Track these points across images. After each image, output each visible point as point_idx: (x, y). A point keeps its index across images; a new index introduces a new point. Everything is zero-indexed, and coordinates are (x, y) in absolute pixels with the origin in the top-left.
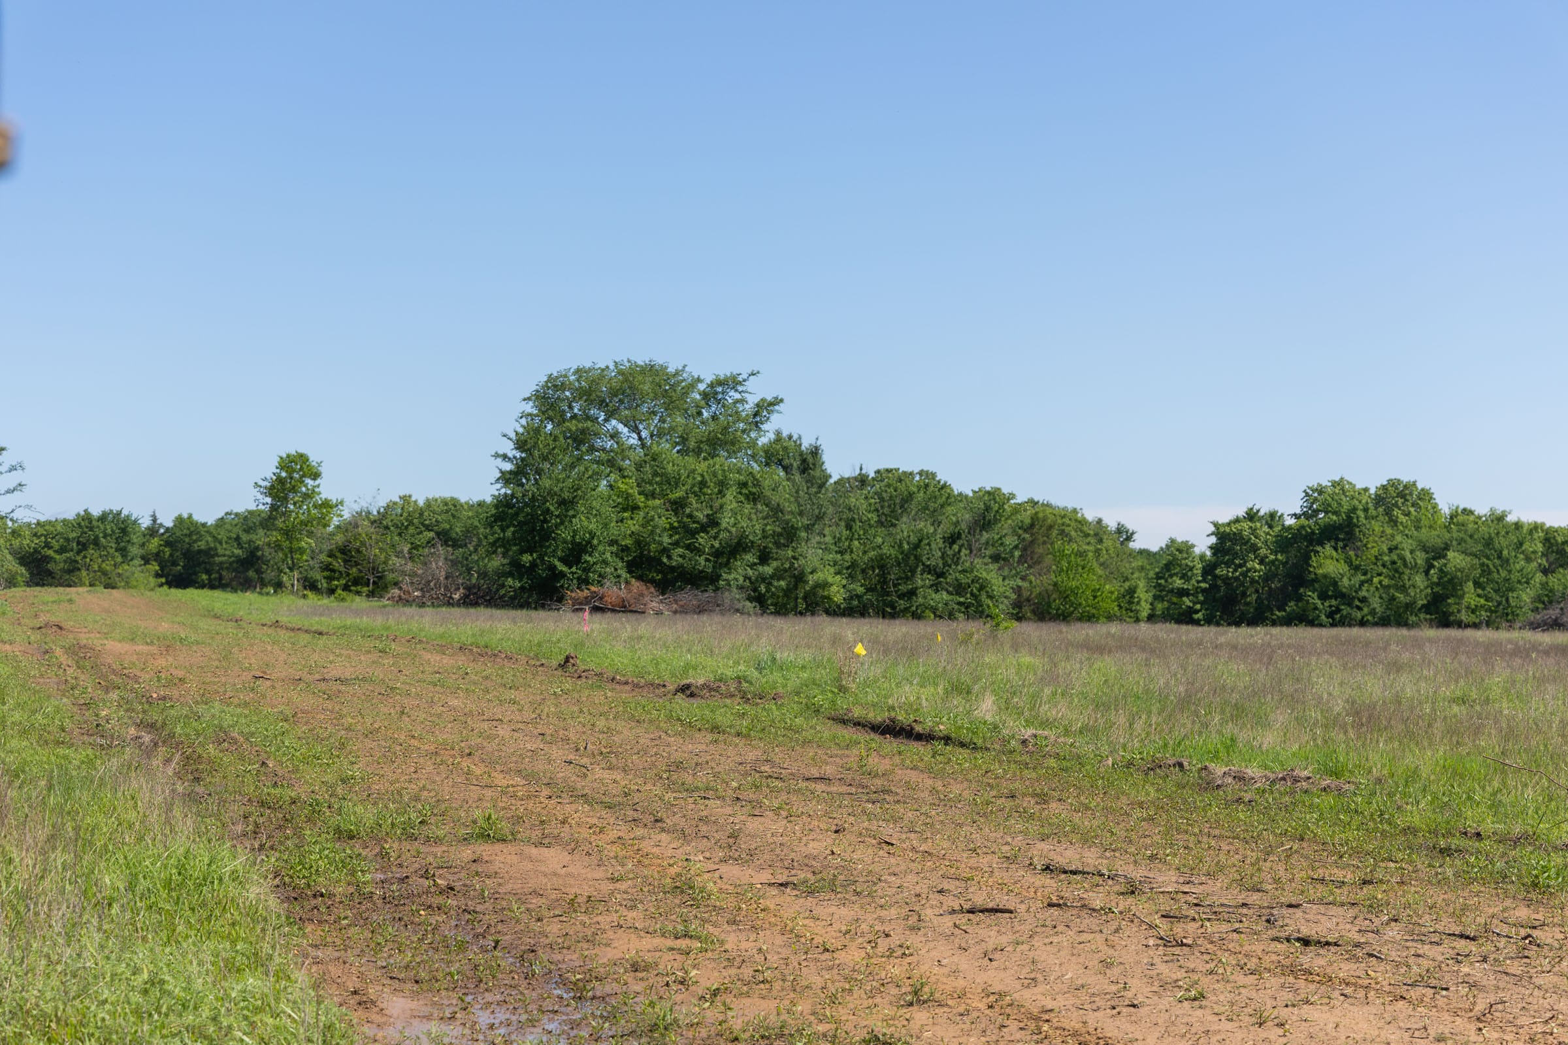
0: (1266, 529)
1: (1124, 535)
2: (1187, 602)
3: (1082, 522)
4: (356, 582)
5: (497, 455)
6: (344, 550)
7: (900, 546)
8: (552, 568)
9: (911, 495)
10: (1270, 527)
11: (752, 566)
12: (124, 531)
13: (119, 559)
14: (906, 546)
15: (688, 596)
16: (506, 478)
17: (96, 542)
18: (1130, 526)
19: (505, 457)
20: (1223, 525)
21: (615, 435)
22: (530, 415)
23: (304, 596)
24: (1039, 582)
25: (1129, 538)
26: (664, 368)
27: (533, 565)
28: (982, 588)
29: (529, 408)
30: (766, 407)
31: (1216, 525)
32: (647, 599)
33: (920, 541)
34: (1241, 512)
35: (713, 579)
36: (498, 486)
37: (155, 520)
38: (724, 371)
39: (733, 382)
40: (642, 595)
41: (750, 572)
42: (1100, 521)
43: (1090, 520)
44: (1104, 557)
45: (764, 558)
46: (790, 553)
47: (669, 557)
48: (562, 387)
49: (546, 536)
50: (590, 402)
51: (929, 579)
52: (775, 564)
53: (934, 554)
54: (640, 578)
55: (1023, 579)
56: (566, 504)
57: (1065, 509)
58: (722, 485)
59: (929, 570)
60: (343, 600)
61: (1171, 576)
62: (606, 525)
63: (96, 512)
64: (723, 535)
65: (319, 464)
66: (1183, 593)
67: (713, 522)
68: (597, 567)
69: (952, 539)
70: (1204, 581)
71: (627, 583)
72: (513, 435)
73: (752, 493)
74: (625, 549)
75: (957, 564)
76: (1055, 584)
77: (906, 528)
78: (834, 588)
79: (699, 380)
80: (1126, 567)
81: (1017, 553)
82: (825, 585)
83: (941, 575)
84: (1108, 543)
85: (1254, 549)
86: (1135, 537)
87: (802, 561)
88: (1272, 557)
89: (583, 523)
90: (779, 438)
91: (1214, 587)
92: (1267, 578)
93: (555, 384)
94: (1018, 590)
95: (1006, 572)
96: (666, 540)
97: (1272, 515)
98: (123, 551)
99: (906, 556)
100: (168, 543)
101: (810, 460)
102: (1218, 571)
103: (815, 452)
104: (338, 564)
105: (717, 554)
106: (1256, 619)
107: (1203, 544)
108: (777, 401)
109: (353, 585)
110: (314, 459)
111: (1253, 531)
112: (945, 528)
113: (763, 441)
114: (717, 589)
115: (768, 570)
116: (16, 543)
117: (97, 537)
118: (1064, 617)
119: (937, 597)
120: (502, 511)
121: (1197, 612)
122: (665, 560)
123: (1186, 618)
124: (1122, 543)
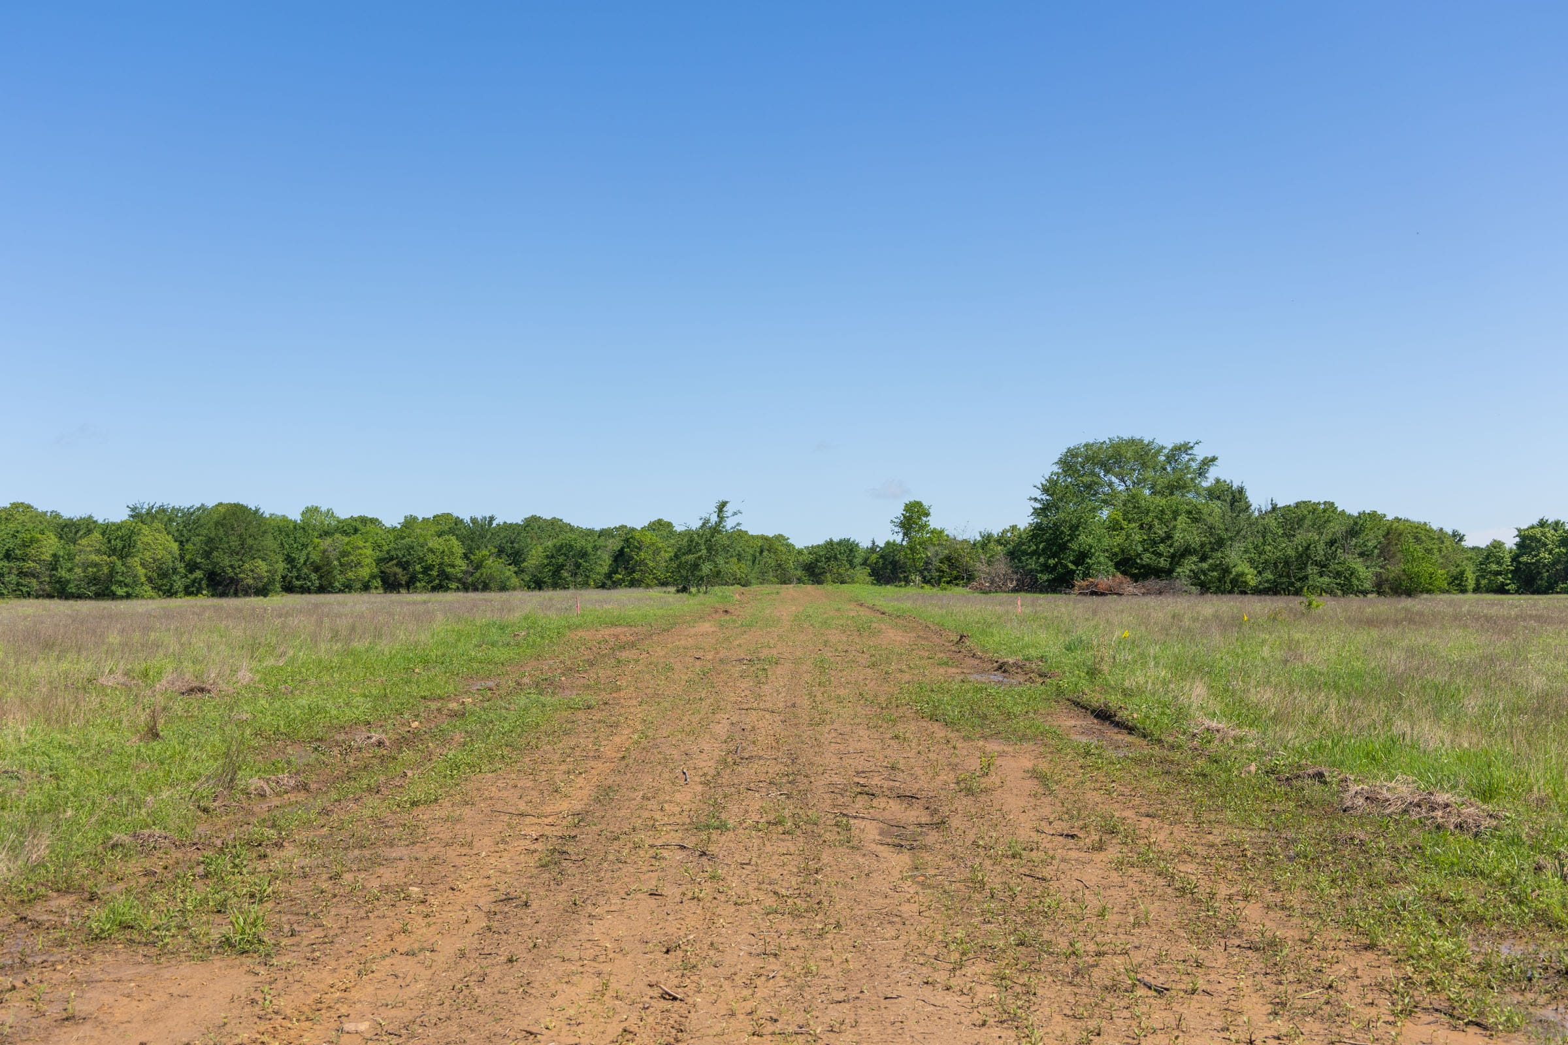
0: (1552, 532)
1: (1458, 537)
2: (1500, 579)
3: (1430, 531)
4: (956, 578)
5: (1031, 499)
6: (948, 559)
7: (1297, 548)
8: (1066, 567)
9: (1304, 517)
10: (1556, 531)
11: (1194, 563)
12: (851, 551)
13: (848, 566)
14: (1300, 549)
15: (1152, 583)
16: (1036, 512)
17: (836, 558)
18: (1462, 532)
19: (1036, 499)
20: (1525, 530)
21: (1110, 484)
22: (1057, 473)
23: (922, 587)
24: (1394, 570)
25: (1461, 539)
26: (1141, 441)
27: (1055, 565)
28: (1352, 574)
29: (1056, 469)
30: (1209, 462)
31: (1519, 530)
32: (1125, 586)
33: (1309, 545)
34: (1535, 522)
35: (1169, 572)
36: (1032, 517)
37: (874, 543)
38: (1180, 440)
39: (1185, 448)
40: (1122, 583)
41: (1194, 567)
42: (1441, 529)
43: (1435, 528)
44: (1445, 552)
45: (1203, 559)
46: (1219, 555)
47: (1141, 559)
48: (1075, 456)
49: (1063, 547)
50: (1094, 464)
51: (1316, 569)
52: (1211, 561)
53: (1320, 552)
54: (1124, 573)
55: (1381, 567)
56: (1074, 528)
57: (1419, 523)
58: (1176, 514)
59: (1316, 563)
60: (945, 589)
61: (1489, 563)
62: (1099, 541)
63: (836, 539)
64: (1176, 544)
65: (930, 507)
66: (1498, 573)
67: (1169, 536)
68: (1095, 566)
69: (1332, 543)
70: (1512, 565)
71: (1114, 576)
72: (1040, 486)
73: (1195, 516)
74: (1116, 554)
75: (1334, 559)
76: (1404, 570)
77: (1301, 537)
78: (1249, 576)
79: (1163, 448)
80: (1459, 558)
81: (1376, 551)
82: (1242, 574)
83: (1324, 566)
84: (1447, 543)
85: (1545, 545)
86: (1465, 538)
87: (1227, 560)
88: (1557, 550)
89: (1084, 540)
90: (1218, 481)
91: (1517, 569)
92: (1554, 564)
93: (1072, 453)
94: (1378, 575)
95: (1369, 563)
96: (1140, 549)
97: (1557, 523)
98: (851, 563)
99: (1301, 556)
100: (882, 557)
101: (1237, 495)
102: (1521, 559)
103: (1241, 491)
104: (945, 567)
105: (1173, 556)
106: (1549, 589)
107: (1510, 541)
108: (1214, 459)
109: (954, 581)
110: (926, 504)
111: (1544, 534)
112: (1326, 537)
113: (1205, 484)
114: (1172, 578)
115: (1205, 566)
116: (801, 559)
117: (836, 554)
118: (1409, 593)
119: (1321, 580)
120: (1037, 532)
121: (1507, 585)
122: (1139, 561)
123: (1501, 590)
124: (1457, 543)
